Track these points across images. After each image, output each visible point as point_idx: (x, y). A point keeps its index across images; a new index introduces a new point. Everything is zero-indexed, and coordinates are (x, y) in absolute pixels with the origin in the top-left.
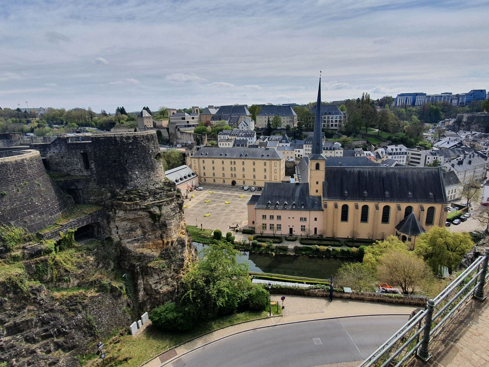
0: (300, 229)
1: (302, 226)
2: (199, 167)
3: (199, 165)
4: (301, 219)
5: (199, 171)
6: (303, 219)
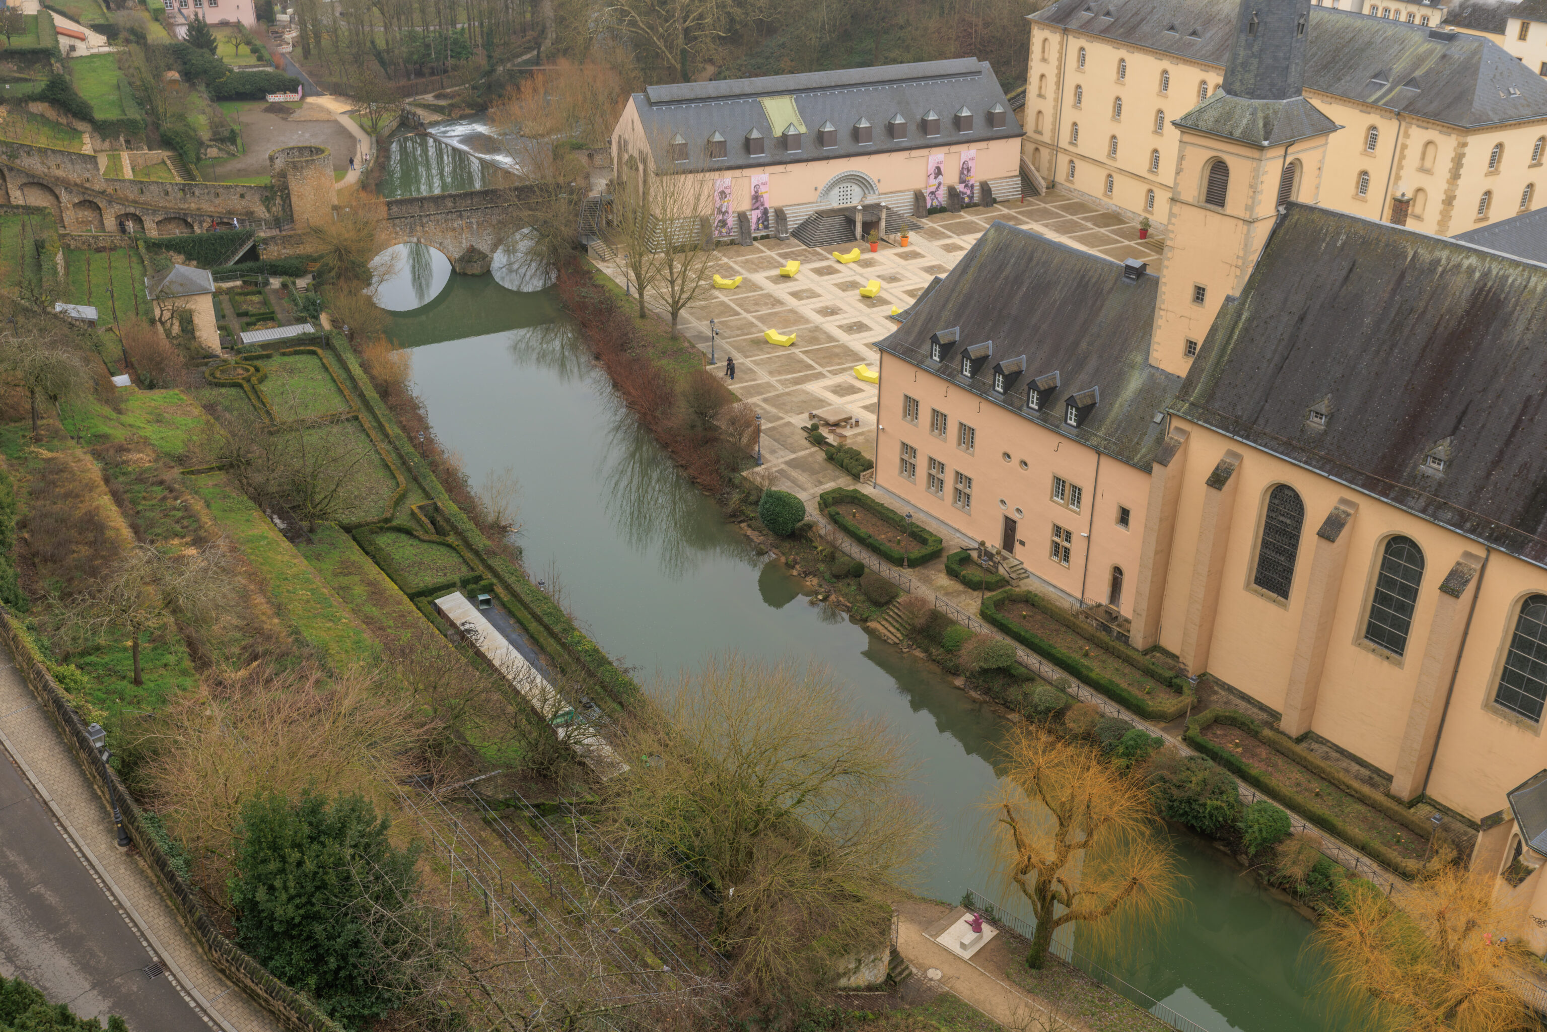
0: (1047, 547)
1: (1058, 530)
2: (1058, 84)
3: (1059, 75)
4: (1059, 485)
5: (1055, 107)
6: (1068, 491)
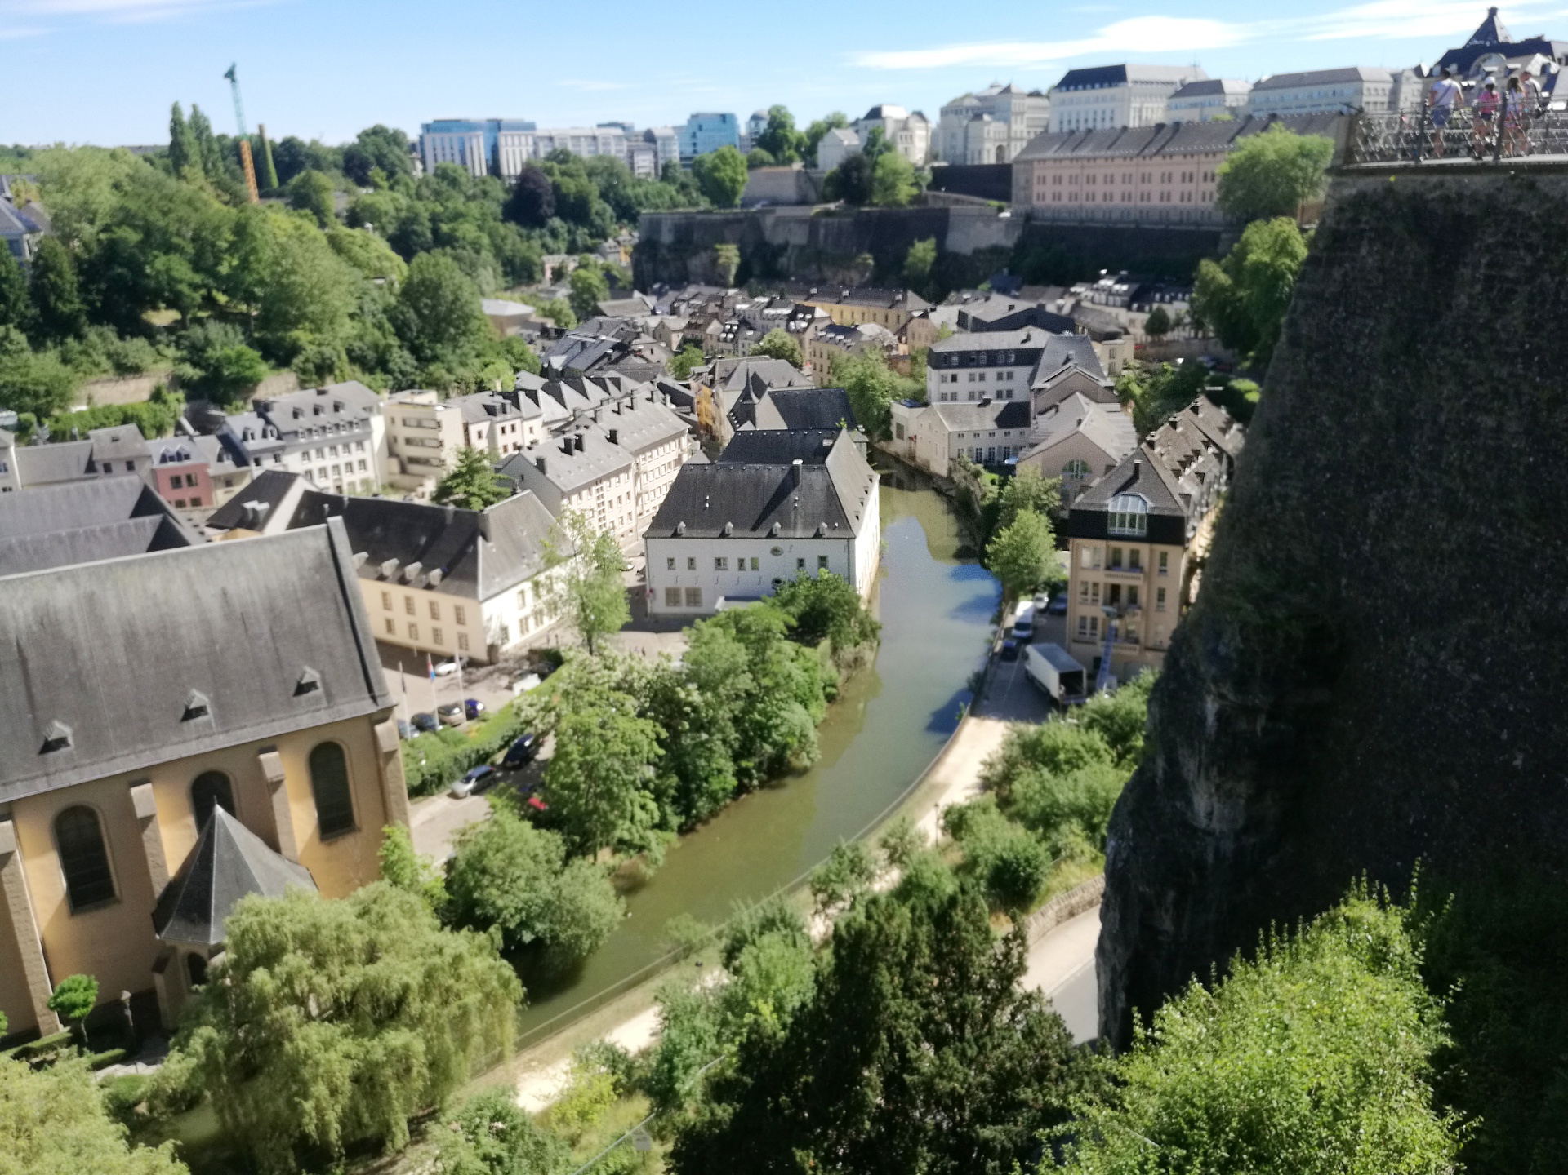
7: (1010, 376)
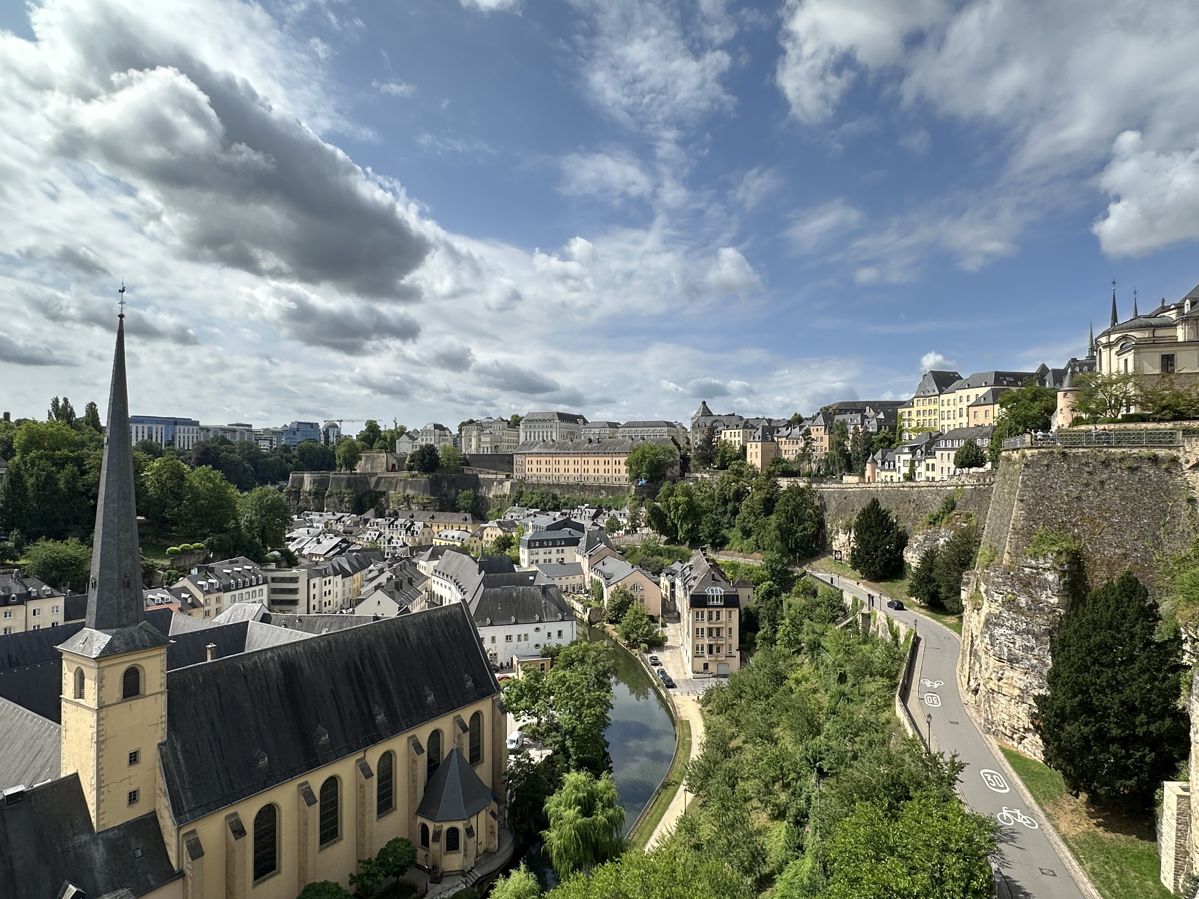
7: (562, 551)
